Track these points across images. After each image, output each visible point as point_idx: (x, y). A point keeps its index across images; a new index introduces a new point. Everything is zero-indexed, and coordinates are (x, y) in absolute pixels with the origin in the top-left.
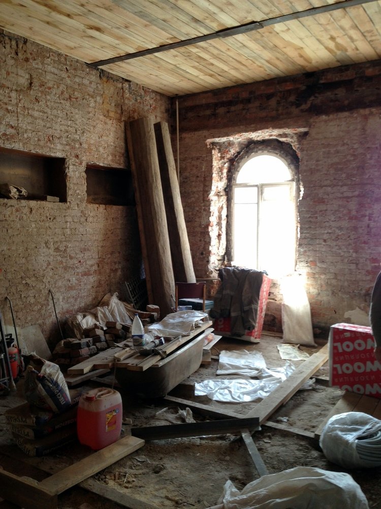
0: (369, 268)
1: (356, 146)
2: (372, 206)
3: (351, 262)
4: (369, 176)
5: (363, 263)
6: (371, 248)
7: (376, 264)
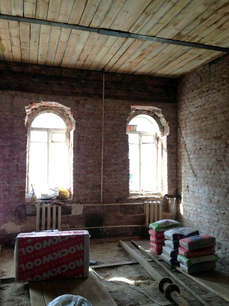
0: (18, 193)
1: (7, 113)
2: (19, 153)
3: (5, 190)
4: (17, 134)
5: (14, 190)
6: (19, 180)
7: (23, 190)
